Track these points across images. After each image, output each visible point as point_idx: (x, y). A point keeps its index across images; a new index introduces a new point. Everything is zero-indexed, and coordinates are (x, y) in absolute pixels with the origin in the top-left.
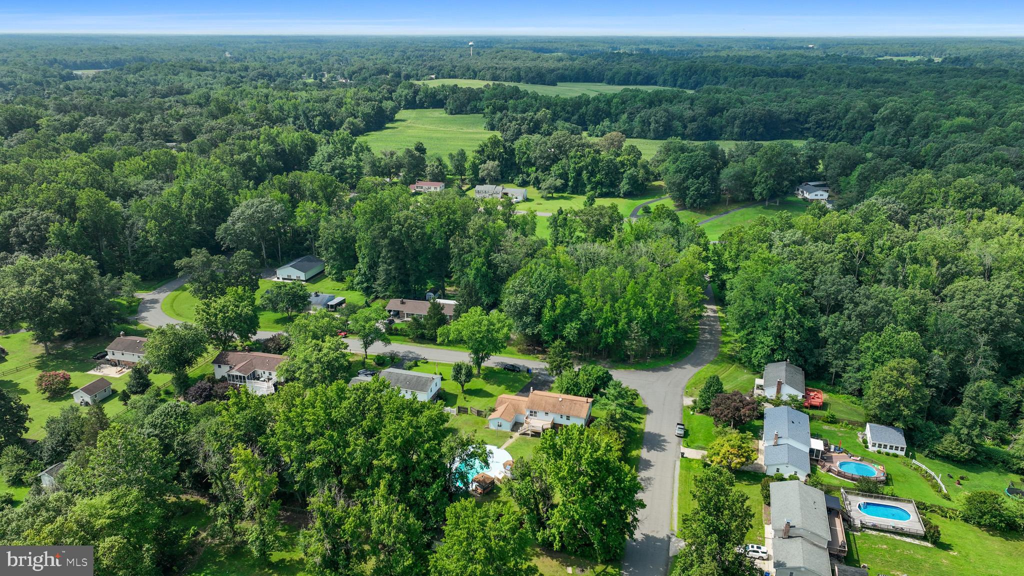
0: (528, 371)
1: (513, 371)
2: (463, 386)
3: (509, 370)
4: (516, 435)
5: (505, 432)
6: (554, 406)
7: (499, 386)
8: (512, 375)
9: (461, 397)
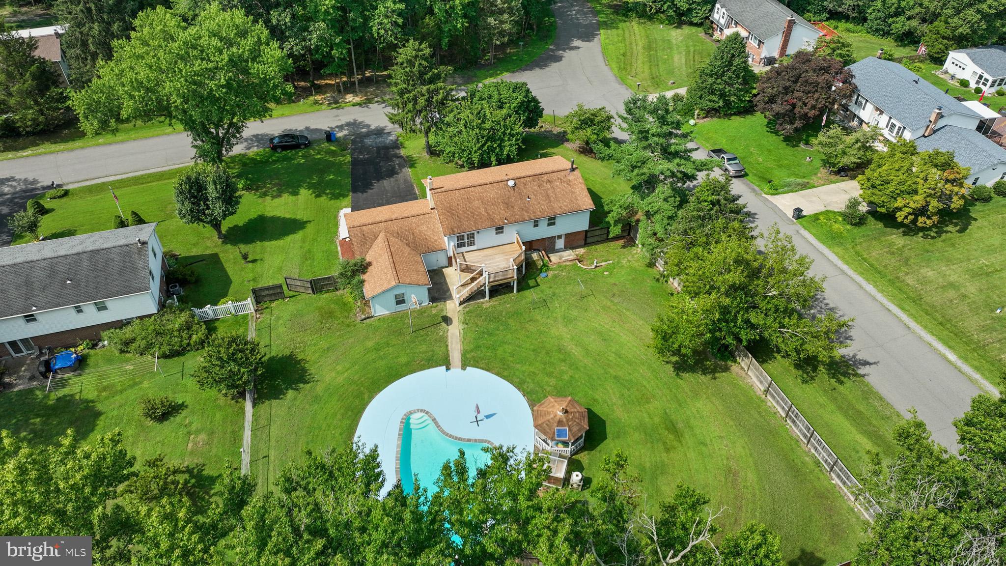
0: (329, 137)
1: (297, 147)
2: (217, 226)
3: (285, 148)
4: (452, 307)
5: (422, 312)
6: (508, 205)
7: (295, 194)
8: (299, 158)
9: (230, 255)
